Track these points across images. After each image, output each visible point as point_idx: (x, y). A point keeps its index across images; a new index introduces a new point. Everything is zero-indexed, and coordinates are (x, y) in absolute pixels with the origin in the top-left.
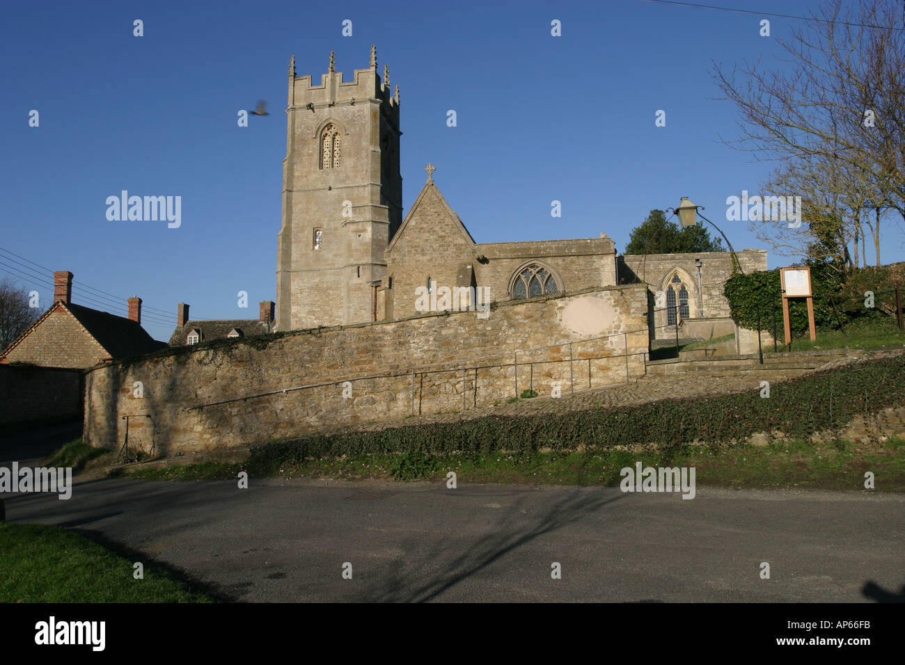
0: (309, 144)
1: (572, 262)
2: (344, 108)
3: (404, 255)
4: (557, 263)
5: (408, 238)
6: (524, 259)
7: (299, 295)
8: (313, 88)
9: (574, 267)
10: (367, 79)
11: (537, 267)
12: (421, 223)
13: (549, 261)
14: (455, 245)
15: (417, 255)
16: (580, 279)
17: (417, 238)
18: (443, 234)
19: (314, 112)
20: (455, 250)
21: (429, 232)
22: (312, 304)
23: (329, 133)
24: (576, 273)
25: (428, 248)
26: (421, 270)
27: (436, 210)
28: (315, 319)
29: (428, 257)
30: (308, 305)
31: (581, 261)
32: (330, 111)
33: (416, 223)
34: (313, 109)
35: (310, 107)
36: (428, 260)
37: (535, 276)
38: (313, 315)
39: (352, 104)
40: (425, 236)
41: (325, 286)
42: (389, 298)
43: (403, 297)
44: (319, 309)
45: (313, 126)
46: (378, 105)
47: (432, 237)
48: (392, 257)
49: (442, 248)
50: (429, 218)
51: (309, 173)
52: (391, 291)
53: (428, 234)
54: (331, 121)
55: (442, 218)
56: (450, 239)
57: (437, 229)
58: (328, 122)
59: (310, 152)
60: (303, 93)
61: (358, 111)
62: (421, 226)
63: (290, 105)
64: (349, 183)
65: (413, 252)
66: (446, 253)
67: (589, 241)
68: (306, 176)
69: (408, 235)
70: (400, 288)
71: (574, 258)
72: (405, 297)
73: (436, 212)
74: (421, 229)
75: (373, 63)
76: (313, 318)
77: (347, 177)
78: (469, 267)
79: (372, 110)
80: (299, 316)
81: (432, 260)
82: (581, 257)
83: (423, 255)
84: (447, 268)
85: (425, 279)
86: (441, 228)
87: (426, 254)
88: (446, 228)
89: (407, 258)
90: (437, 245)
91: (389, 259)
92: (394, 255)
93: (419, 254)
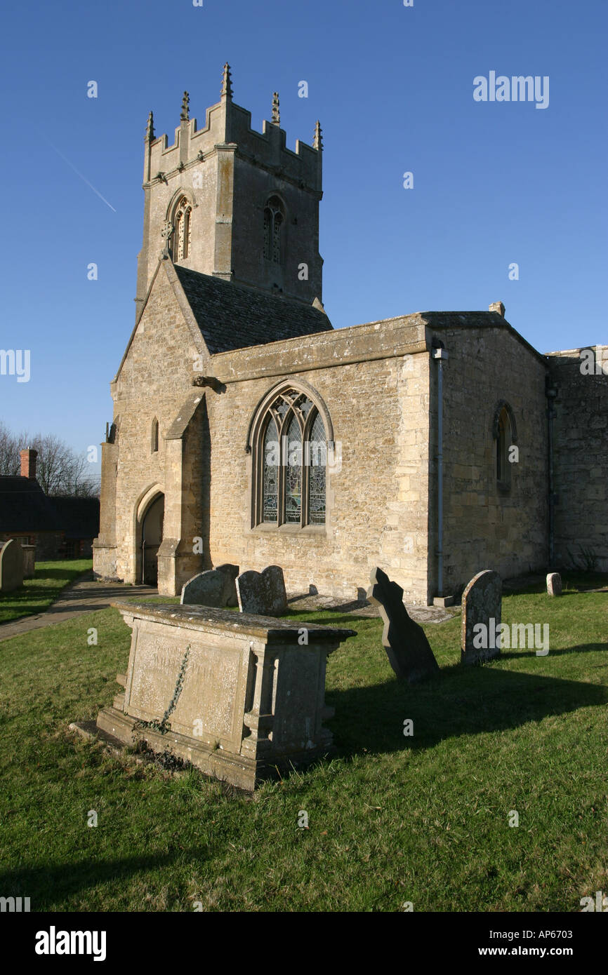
1: (349, 378)
2: (195, 169)
4: (323, 383)
5: (134, 355)
6: (271, 379)
8: (168, 150)
9: (350, 389)
10: (219, 117)
11: (296, 393)
13: (311, 378)
15: (144, 384)
16: (359, 415)
17: (145, 354)
18: (173, 343)
19: (167, 184)
20: (185, 371)
21: (158, 342)
23: (182, 210)
24: (354, 401)
25: (155, 370)
26: (147, 410)
29: (154, 387)
31: (364, 373)
32: (181, 176)
33: (145, 330)
34: (165, 180)
35: (161, 178)
36: (155, 391)
37: (291, 411)
39: (202, 159)
40: (154, 349)
42: (110, 458)
43: (127, 457)
45: (165, 204)
46: (232, 153)
47: (160, 351)
48: (118, 390)
49: (170, 369)
50: (159, 317)
52: (113, 447)
53: (156, 346)
54: (182, 192)
55: (173, 314)
56: (180, 351)
57: (166, 335)
58: (180, 194)
60: (158, 161)
61: (208, 168)
62: (149, 334)
63: (145, 181)
65: (140, 379)
66: (175, 376)
67: (377, 327)
69: (135, 352)
70: (125, 441)
71: (352, 368)
72: (129, 457)
73: (167, 306)
74: (149, 338)
75: (225, 91)
78: (198, 400)
79: (220, 162)
81: (159, 390)
82: (364, 366)
83: (150, 383)
84: (175, 404)
85: (150, 426)
86: (171, 333)
87: (153, 380)
88: (176, 330)
89: (133, 390)
90: (166, 364)
91: (116, 393)
92: (120, 386)
93: (145, 381)
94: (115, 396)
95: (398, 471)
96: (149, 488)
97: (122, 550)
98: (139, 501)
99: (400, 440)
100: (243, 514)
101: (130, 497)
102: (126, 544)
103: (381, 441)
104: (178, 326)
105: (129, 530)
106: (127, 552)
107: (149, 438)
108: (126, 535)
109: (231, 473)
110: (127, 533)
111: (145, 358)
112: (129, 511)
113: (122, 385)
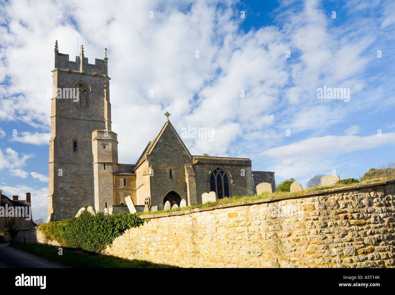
1: (235, 168)
2: (90, 77)
4: (229, 168)
5: (159, 148)
6: (215, 165)
9: (236, 171)
11: (220, 169)
12: (165, 142)
13: (225, 167)
15: (164, 158)
16: (239, 176)
17: (164, 149)
20: (183, 157)
22: (73, 183)
24: (237, 173)
25: (169, 155)
26: (166, 166)
27: (172, 136)
28: (75, 191)
29: (169, 160)
30: (70, 183)
33: (163, 141)
37: (219, 174)
38: (74, 189)
40: (168, 148)
41: (81, 173)
43: (157, 180)
44: (77, 186)
47: (171, 150)
49: (176, 156)
50: (169, 139)
55: (176, 140)
56: (180, 152)
57: (173, 145)
64: (94, 118)
65: (162, 156)
66: (179, 158)
67: (241, 159)
69: (158, 147)
71: (236, 167)
72: (159, 180)
73: (173, 137)
74: (165, 145)
76: (74, 190)
77: (93, 115)
78: (191, 167)
80: (64, 188)
81: (172, 161)
82: (238, 166)
83: (167, 158)
84: (179, 166)
85: (168, 171)
86: (175, 146)
87: (169, 158)
88: (177, 145)
91: (149, 158)
92: (152, 157)
93: (165, 157)
94: (149, 159)
95: (248, 188)
96: (169, 190)
98: (165, 193)
99: (247, 182)
103: (243, 182)
107: (168, 174)
108: (159, 204)
110: (160, 204)
111: (164, 150)
112: (161, 197)
113: (153, 156)
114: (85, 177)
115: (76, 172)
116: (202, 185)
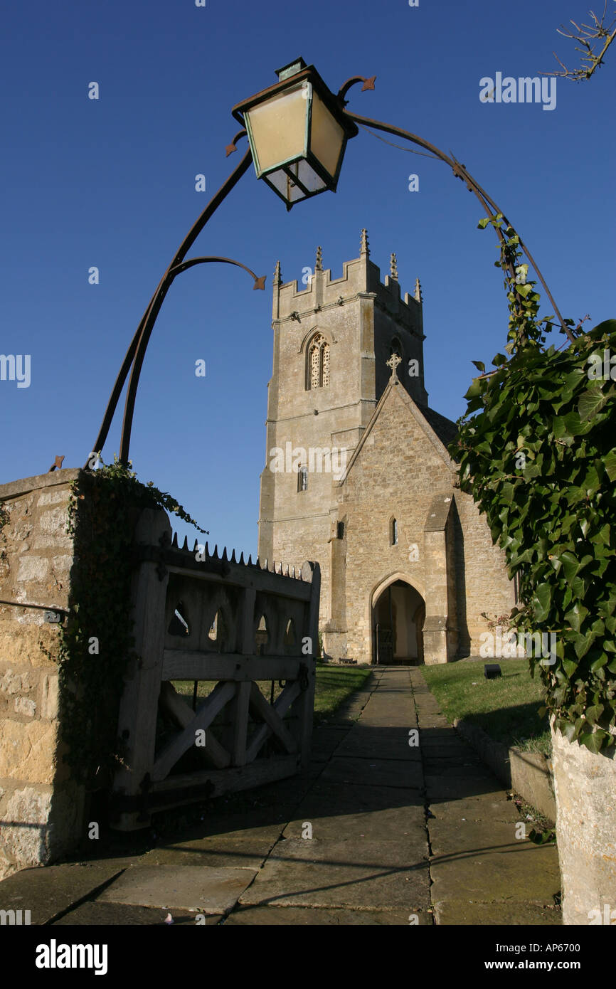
0: (294, 362)
2: (332, 311)
3: (360, 489)
5: (364, 463)
7: (282, 552)
8: (299, 294)
10: (358, 271)
12: (382, 440)
14: (429, 468)
15: (377, 488)
17: (377, 462)
18: (411, 453)
19: (300, 322)
20: (427, 476)
21: (392, 452)
23: (316, 345)
25: (391, 476)
26: (382, 510)
27: (401, 420)
29: (391, 490)
32: (316, 317)
33: (375, 442)
34: (298, 319)
35: (295, 316)
36: (391, 494)
39: (341, 304)
40: (388, 457)
42: (339, 552)
43: (358, 551)
45: (299, 339)
46: (372, 301)
47: (396, 459)
48: (344, 492)
49: (409, 475)
50: (392, 431)
51: (293, 397)
52: (342, 542)
53: (391, 456)
54: (318, 329)
55: (409, 429)
56: (421, 460)
57: (403, 446)
58: (315, 331)
59: (296, 370)
60: (288, 302)
61: (348, 311)
62: (380, 446)
63: (274, 318)
64: (338, 403)
65: (372, 483)
66: (416, 480)
68: (291, 401)
69: (364, 460)
70: (355, 537)
72: (361, 550)
73: (402, 423)
74: (382, 449)
75: (364, 249)
77: (336, 396)
78: (448, 500)
79: (363, 307)
81: (396, 492)
83: (385, 486)
84: (417, 503)
85: (387, 523)
86: (408, 445)
87: (389, 484)
88: (415, 443)
89: (363, 493)
90: (404, 470)
91: (340, 496)
92: (346, 489)
93: (379, 485)
94: (340, 498)
96: (387, 577)
97: (355, 634)
98: (375, 589)
100: (505, 593)
101: (364, 586)
102: (360, 628)
104: (417, 439)
105: (363, 616)
106: (362, 635)
107: (386, 532)
108: (359, 620)
109: (488, 560)
110: (362, 618)
111: (377, 466)
112: (364, 598)
113: (348, 488)
114: (318, 546)
115: (302, 538)
116: (483, 556)
